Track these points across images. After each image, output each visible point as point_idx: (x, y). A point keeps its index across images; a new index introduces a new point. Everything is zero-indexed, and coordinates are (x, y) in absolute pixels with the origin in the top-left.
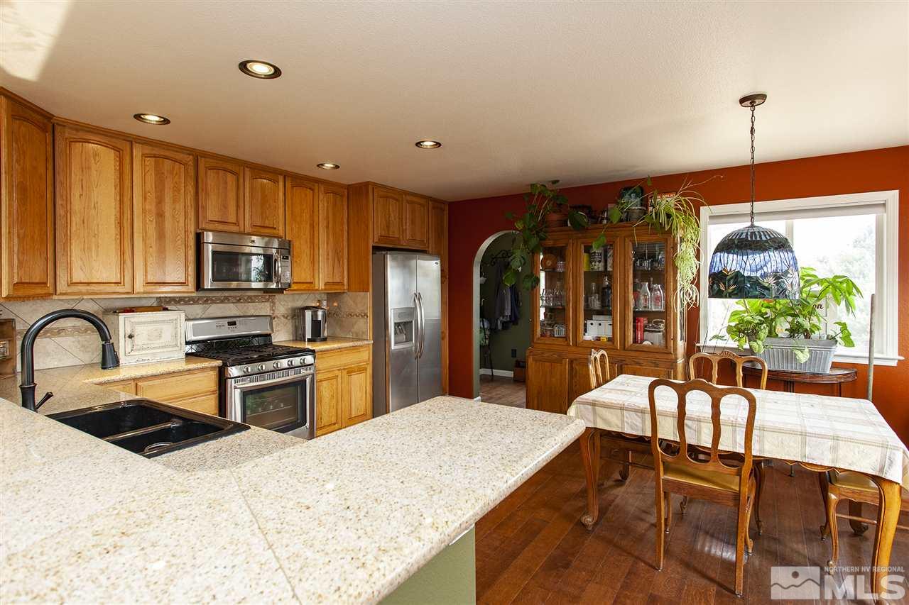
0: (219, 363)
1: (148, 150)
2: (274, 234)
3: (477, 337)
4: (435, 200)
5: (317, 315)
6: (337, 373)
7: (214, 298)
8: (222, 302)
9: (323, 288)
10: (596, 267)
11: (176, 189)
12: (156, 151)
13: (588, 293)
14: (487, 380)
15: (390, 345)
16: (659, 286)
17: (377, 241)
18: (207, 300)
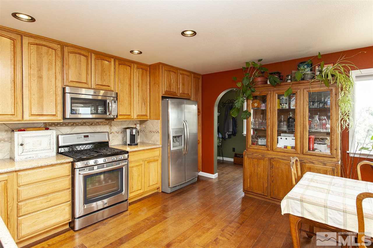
0: (71, 160)
1: (32, 40)
2: (109, 89)
3: (216, 142)
4: (194, 73)
5: (132, 132)
6: (141, 162)
7: (77, 123)
8: (82, 125)
9: (136, 117)
10: (284, 107)
11: (50, 63)
12: (37, 41)
13: (280, 121)
14: (221, 163)
15: (170, 148)
16: (326, 117)
17: (164, 93)
18: (73, 124)
